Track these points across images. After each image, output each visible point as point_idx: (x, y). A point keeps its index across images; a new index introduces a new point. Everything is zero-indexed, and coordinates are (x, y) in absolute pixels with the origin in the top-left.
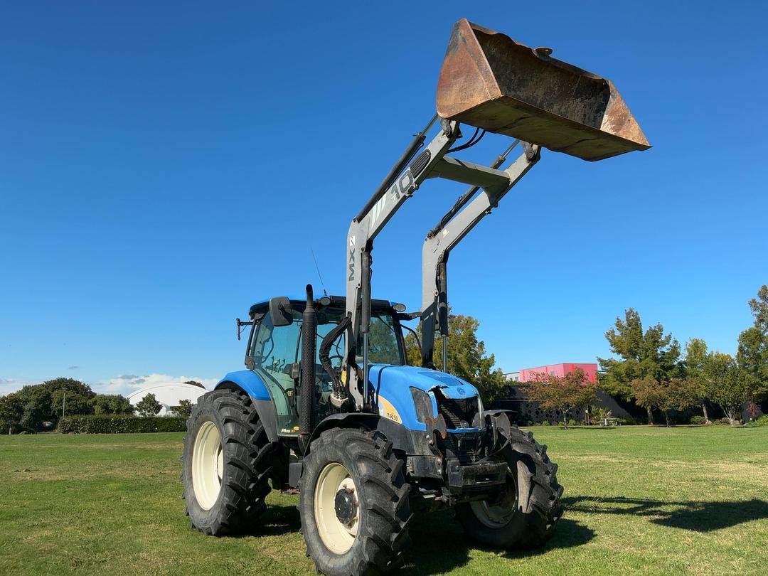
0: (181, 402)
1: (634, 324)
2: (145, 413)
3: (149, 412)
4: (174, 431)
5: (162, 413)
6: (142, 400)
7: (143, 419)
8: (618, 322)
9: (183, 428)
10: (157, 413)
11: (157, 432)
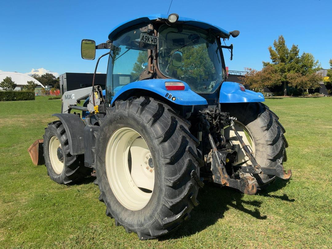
0: (28, 82)
1: (281, 45)
2: (6, 89)
3: (9, 88)
4: (26, 100)
5: (17, 89)
6: (3, 81)
7: (6, 93)
8: (275, 42)
9: (32, 98)
10: (14, 89)
11: (16, 100)
